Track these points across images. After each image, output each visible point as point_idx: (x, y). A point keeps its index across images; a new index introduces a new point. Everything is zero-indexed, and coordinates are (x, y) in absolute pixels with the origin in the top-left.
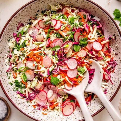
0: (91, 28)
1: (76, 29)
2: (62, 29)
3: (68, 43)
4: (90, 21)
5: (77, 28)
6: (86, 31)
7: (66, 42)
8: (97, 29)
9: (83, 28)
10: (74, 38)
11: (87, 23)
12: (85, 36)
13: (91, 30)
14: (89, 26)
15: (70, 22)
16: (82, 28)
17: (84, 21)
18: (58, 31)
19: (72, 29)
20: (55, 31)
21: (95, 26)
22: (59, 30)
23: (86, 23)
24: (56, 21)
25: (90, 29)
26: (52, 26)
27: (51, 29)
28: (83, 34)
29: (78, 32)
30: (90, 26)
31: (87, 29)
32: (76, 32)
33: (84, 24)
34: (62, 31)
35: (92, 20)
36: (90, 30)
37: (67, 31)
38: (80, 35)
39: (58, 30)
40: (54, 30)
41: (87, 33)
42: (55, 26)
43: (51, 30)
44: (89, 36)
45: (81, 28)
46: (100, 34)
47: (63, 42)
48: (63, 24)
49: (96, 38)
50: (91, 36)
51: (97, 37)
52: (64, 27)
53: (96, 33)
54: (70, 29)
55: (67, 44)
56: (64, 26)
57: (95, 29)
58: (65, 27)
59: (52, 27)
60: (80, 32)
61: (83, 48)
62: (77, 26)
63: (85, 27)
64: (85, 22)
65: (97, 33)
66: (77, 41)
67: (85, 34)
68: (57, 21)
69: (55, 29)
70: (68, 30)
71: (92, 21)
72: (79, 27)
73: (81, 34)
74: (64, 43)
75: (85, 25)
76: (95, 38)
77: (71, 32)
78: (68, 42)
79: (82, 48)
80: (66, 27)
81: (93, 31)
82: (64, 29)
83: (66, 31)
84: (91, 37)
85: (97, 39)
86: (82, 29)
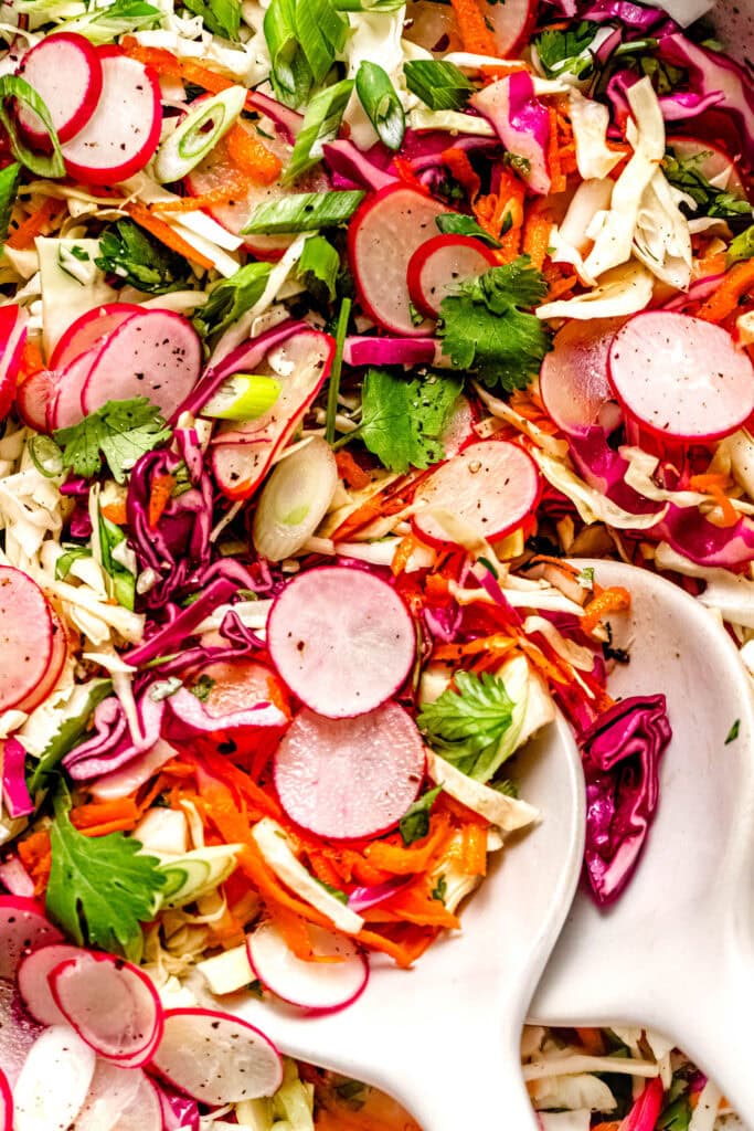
0: (589, 121)
1: (379, 153)
2: (174, 165)
3: (276, 361)
4: (573, 24)
5: (391, 135)
6: (519, 179)
7: (247, 343)
8: (673, 128)
9: (478, 126)
10: (349, 284)
11: (535, 53)
12: (510, 241)
13: (592, 153)
14: (551, 100)
15: (295, 57)
16: (462, 135)
17: (490, 28)
18: (121, 194)
19: (316, 152)
20: (81, 204)
21: (631, 92)
22: (141, 187)
23: (511, 55)
24: (96, 55)
25: (572, 134)
26: (41, 129)
27: (26, 176)
28: (482, 208)
29: (408, 194)
30: (576, 94)
31: (523, 144)
32: (371, 196)
33: (482, 78)
34: (181, 188)
35: (594, 16)
36: (573, 156)
37: (242, 194)
38: (432, 233)
39: (129, 182)
40: (67, 192)
41: (531, 201)
42: (69, 132)
43: (22, 190)
44: (563, 243)
45: (441, 137)
46: (727, 201)
47: (209, 342)
48: (195, 93)
49: (669, 259)
50: (590, 234)
51: (682, 247)
52: (208, 141)
53: (661, 185)
54: (288, 158)
55: (262, 369)
56: (208, 126)
57: (649, 140)
58: (223, 141)
59: (40, 146)
60: (434, 192)
61: (498, 406)
62: (391, 110)
63: (501, 115)
64: (507, 46)
65: (671, 197)
66: (398, 316)
67: (511, 207)
68: (107, 63)
69: (76, 176)
70: (268, 179)
71: (594, 27)
72: (419, 122)
73: (454, 221)
74: (217, 359)
75: (495, 95)
76: (656, 267)
77: (300, 199)
78: (277, 336)
79: (481, 412)
80: (233, 130)
81: (624, 163)
82: (203, 167)
83: (229, 186)
84: (587, 249)
85: (678, 278)
86: (460, 144)
